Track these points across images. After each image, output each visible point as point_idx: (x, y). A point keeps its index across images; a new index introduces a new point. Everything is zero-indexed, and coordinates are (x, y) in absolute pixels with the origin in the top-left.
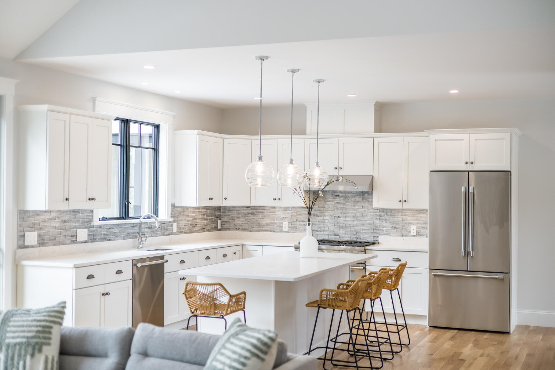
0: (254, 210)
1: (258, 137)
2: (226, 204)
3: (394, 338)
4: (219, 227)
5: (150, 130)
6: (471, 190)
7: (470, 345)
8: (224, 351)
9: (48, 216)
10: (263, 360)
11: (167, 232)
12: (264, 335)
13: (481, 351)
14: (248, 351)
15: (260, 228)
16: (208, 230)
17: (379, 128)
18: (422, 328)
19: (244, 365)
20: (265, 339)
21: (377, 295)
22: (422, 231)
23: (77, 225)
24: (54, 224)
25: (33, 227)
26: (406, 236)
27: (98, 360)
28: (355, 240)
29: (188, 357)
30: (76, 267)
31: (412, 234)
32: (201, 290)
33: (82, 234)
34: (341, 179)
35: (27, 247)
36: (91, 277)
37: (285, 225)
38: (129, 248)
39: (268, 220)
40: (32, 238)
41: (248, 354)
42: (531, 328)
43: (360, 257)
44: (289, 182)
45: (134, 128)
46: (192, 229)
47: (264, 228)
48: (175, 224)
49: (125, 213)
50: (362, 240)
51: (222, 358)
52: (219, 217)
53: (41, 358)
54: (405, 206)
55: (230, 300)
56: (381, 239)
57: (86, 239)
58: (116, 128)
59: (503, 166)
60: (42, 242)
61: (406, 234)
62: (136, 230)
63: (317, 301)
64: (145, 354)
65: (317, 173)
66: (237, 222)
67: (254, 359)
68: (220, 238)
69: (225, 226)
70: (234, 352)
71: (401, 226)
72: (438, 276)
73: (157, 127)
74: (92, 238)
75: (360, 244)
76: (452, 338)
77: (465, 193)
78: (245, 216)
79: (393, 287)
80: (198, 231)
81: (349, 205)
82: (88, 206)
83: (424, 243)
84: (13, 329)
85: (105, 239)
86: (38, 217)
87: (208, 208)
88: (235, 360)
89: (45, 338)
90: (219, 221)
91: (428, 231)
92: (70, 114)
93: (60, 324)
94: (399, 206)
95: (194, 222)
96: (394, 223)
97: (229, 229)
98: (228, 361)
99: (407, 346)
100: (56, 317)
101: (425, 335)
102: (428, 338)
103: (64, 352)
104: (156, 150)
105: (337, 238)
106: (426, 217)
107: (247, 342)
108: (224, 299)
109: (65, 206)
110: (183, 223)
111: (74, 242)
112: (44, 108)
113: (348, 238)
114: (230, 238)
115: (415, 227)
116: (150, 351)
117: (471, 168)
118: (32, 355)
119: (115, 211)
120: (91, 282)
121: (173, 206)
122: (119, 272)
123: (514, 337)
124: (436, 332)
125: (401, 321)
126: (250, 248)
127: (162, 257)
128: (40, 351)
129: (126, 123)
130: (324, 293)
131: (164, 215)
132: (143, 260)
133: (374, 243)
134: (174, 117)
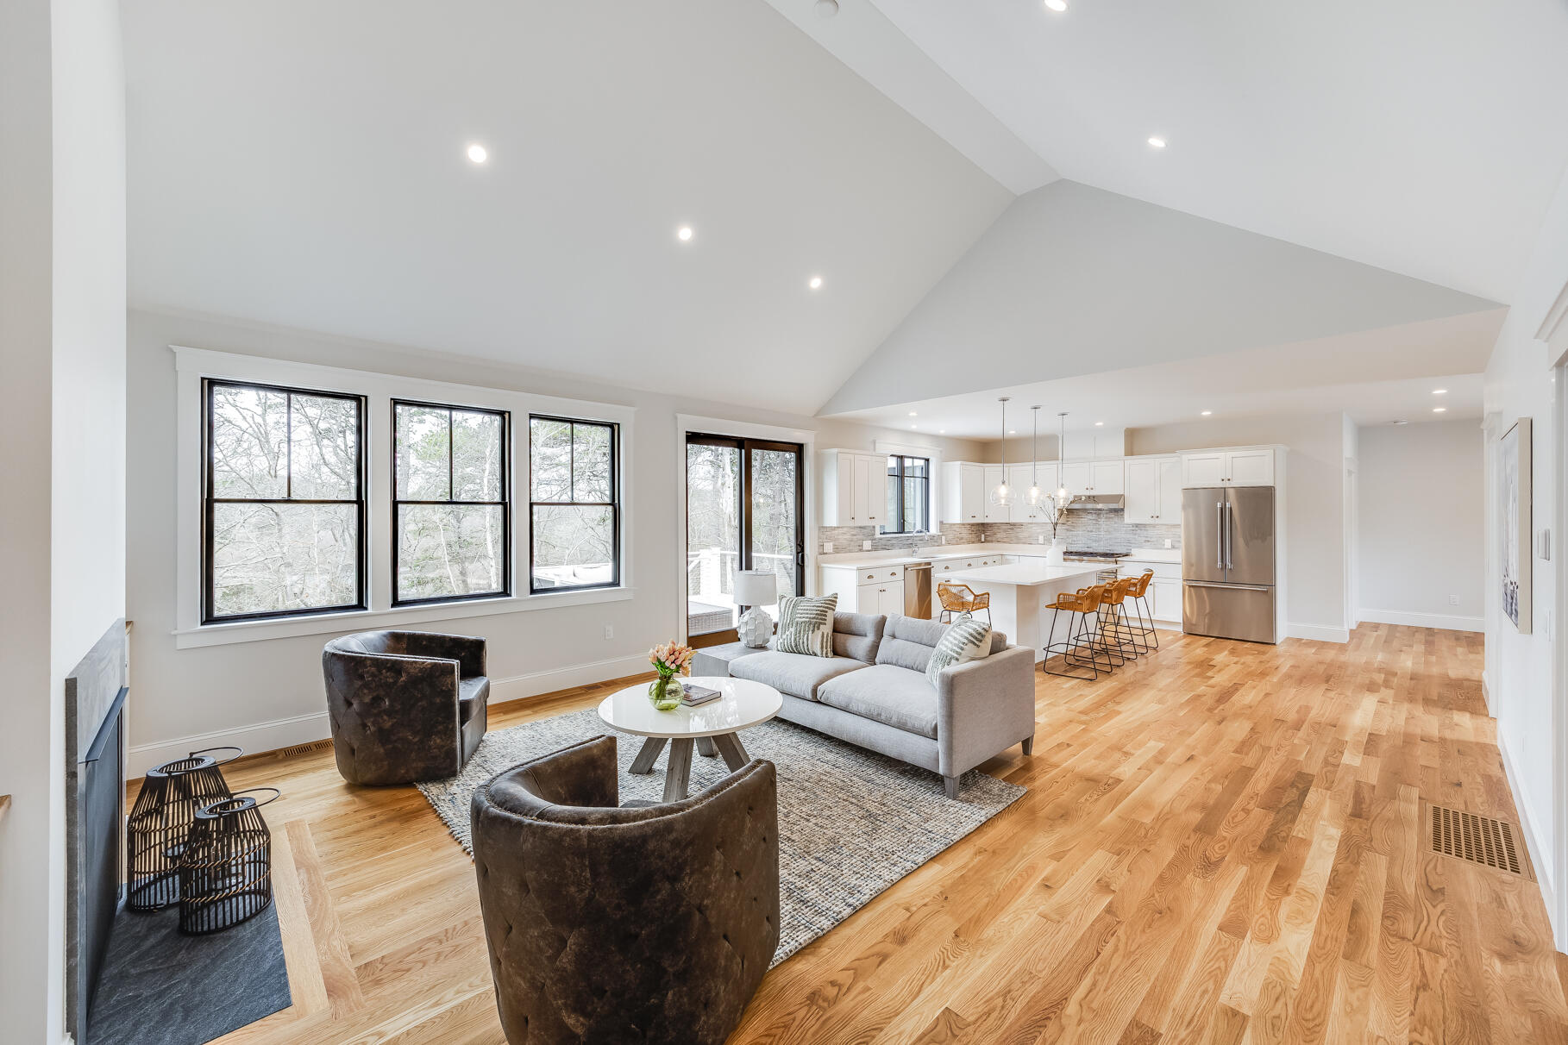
0: (1013, 526)
1: (1002, 465)
2: (986, 521)
3: (1139, 640)
4: (983, 540)
5: (922, 463)
6: (1228, 505)
7: (1226, 652)
8: (948, 637)
9: (840, 531)
10: (978, 646)
11: (936, 544)
12: (980, 626)
13: (1236, 659)
14: (967, 638)
15: (1019, 541)
16: (973, 542)
17: (1130, 451)
18: (1175, 634)
19: (962, 649)
20: (980, 630)
21: (1119, 601)
22: (1177, 545)
23: (865, 538)
24: (846, 537)
25: (829, 539)
26: (1161, 549)
27: (860, 638)
28: (1108, 552)
29: (925, 641)
30: (858, 569)
31: (1166, 547)
32: (954, 590)
33: (867, 545)
34: (1083, 498)
35: (824, 554)
36: (870, 577)
37: (1041, 539)
38: (904, 556)
39: (1026, 534)
40: (829, 547)
41: (966, 641)
42: (1303, 641)
43: (1112, 566)
44: (1034, 501)
45: (908, 463)
46: (959, 541)
47: (1023, 541)
48: (943, 537)
49: (902, 529)
50: (1115, 552)
51: (947, 643)
52: (984, 532)
53: (819, 634)
54: (1158, 521)
55: (975, 599)
56: (1134, 551)
57: (870, 548)
58: (893, 463)
59: (1266, 481)
60: (837, 550)
61: (1161, 547)
62: (910, 542)
63: (1055, 604)
64: (894, 637)
65: (1062, 493)
66: (998, 535)
67: (970, 645)
68: (983, 549)
69: (988, 539)
70: (955, 639)
71: (1155, 539)
72: (1193, 586)
73: (927, 460)
74: (875, 548)
75: (1112, 555)
76: (1207, 645)
77: (1222, 509)
78: (1005, 531)
79: (1141, 594)
80: (964, 543)
81: (1102, 521)
82: (871, 523)
83: (1178, 556)
84: (801, 611)
85: (885, 549)
86: (833, 532)
87: (973, 525)
88: (955, 645)
89: (821, 619)
90: (983, 536)
91: (1183, 544)
92: (855, 454)
93: (834, 610)
94: (1151, 521)
95: (960, 536)
96: (1147, 537)
97: (992, 542)
98: (950, 645)
99: (1155, 649)
100: (829, 604)
101: (1180, 639)
102: (1182, 642)
103: (835, 630)
104: (927, 478)
105: (1091, 550)
106: (1181, 532)
107: (965, 631)
108: (970, 598)
109: (852, 524)
110: (950, 536)
111: (861, 550)
112: (835, 450)
113: (1101, 550)
114: (992, 549)
115: (1169, 541)
116: (896, 635)
117: (1226, 484)
118: (813, 631)
119: (892, 526)
120: (871, 581)
121: (941, 523)
122: (893, 574)
123: (1280, 648)
124: (1189, 639)
125: (1147, 625)
126: (1008, 557)
127: (930, 564)
128: (818, 629)
129: (901, 458)
130: (1061, 596)
131: (934, 529)
132: (920, 564)
133: (1127, 555)
134: (941, 452)
